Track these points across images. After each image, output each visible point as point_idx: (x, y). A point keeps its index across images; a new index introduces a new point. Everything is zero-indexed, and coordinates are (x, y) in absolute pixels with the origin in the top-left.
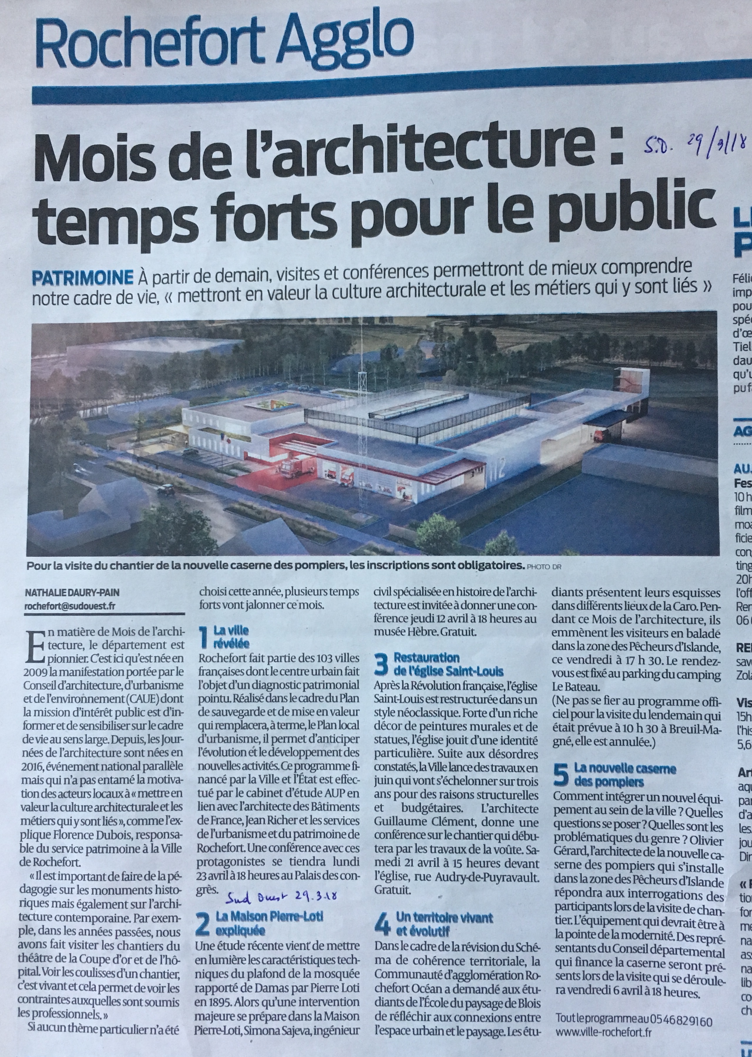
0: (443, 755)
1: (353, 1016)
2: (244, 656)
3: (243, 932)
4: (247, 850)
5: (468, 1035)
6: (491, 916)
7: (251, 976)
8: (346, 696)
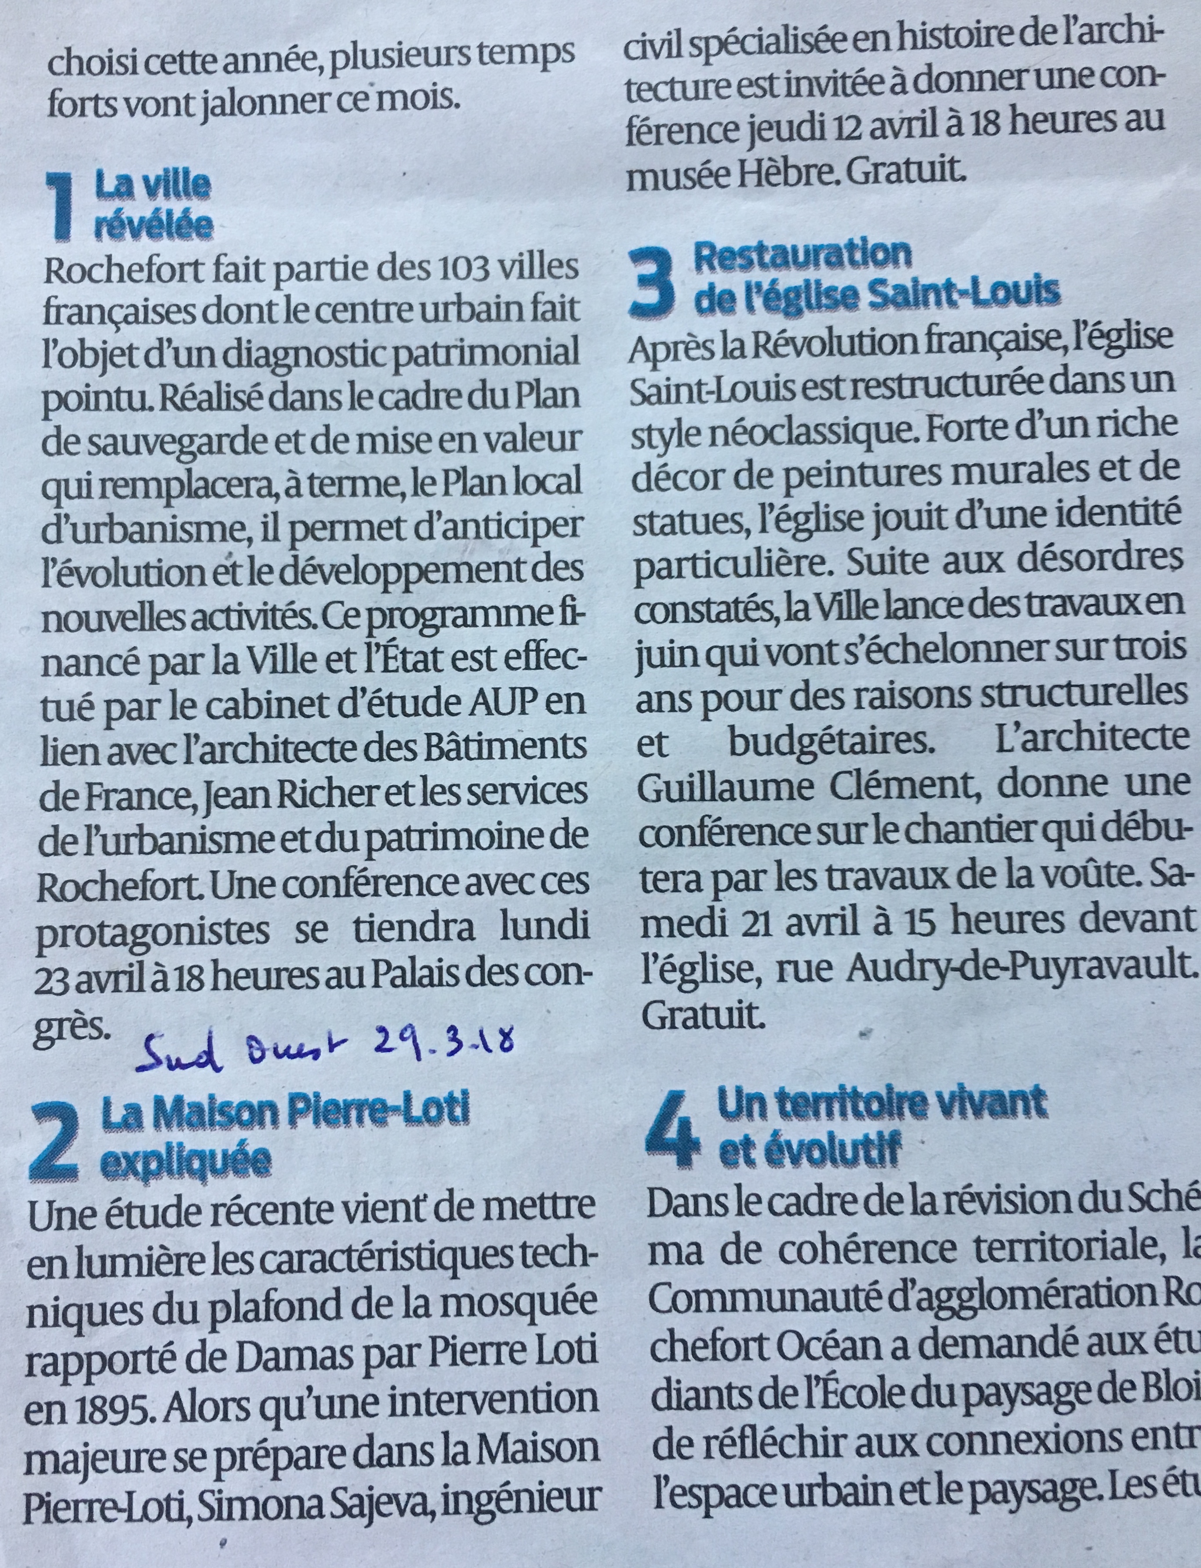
0: (864, 567)
1: (578, 1449)
2: (196, 264)
3: (196, 1164)
4: (208, 893)
5: (975, 1502)
6: (1039, 1094)
7: (221, 1315)
8: (535, 386)
